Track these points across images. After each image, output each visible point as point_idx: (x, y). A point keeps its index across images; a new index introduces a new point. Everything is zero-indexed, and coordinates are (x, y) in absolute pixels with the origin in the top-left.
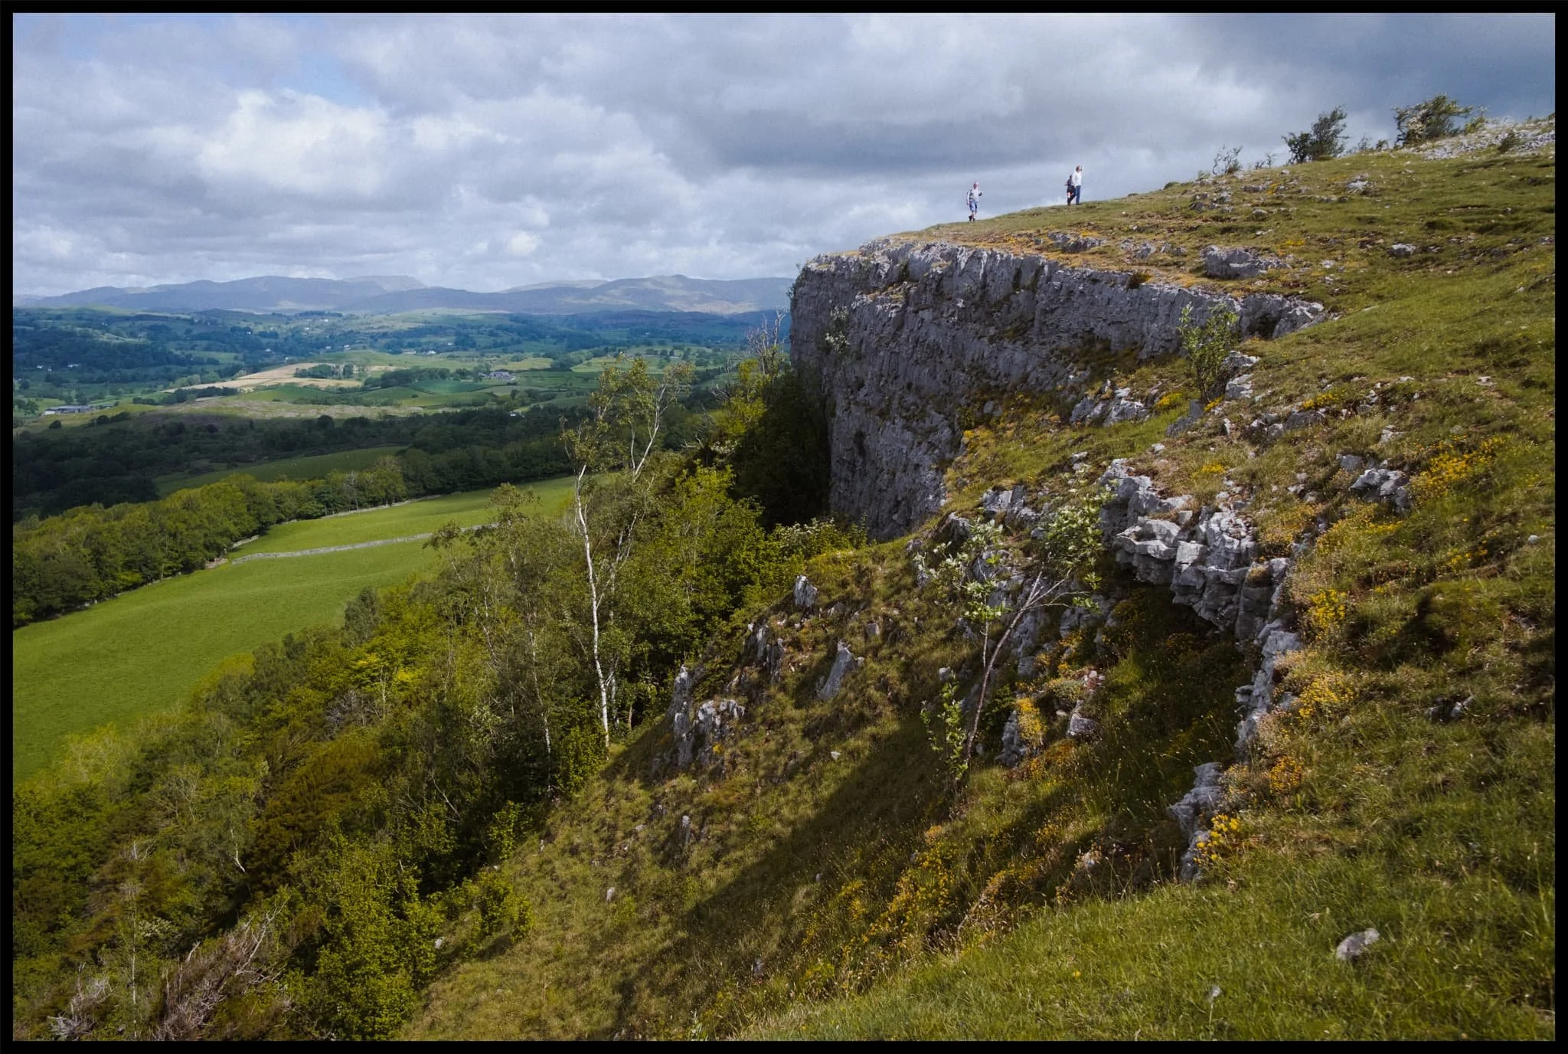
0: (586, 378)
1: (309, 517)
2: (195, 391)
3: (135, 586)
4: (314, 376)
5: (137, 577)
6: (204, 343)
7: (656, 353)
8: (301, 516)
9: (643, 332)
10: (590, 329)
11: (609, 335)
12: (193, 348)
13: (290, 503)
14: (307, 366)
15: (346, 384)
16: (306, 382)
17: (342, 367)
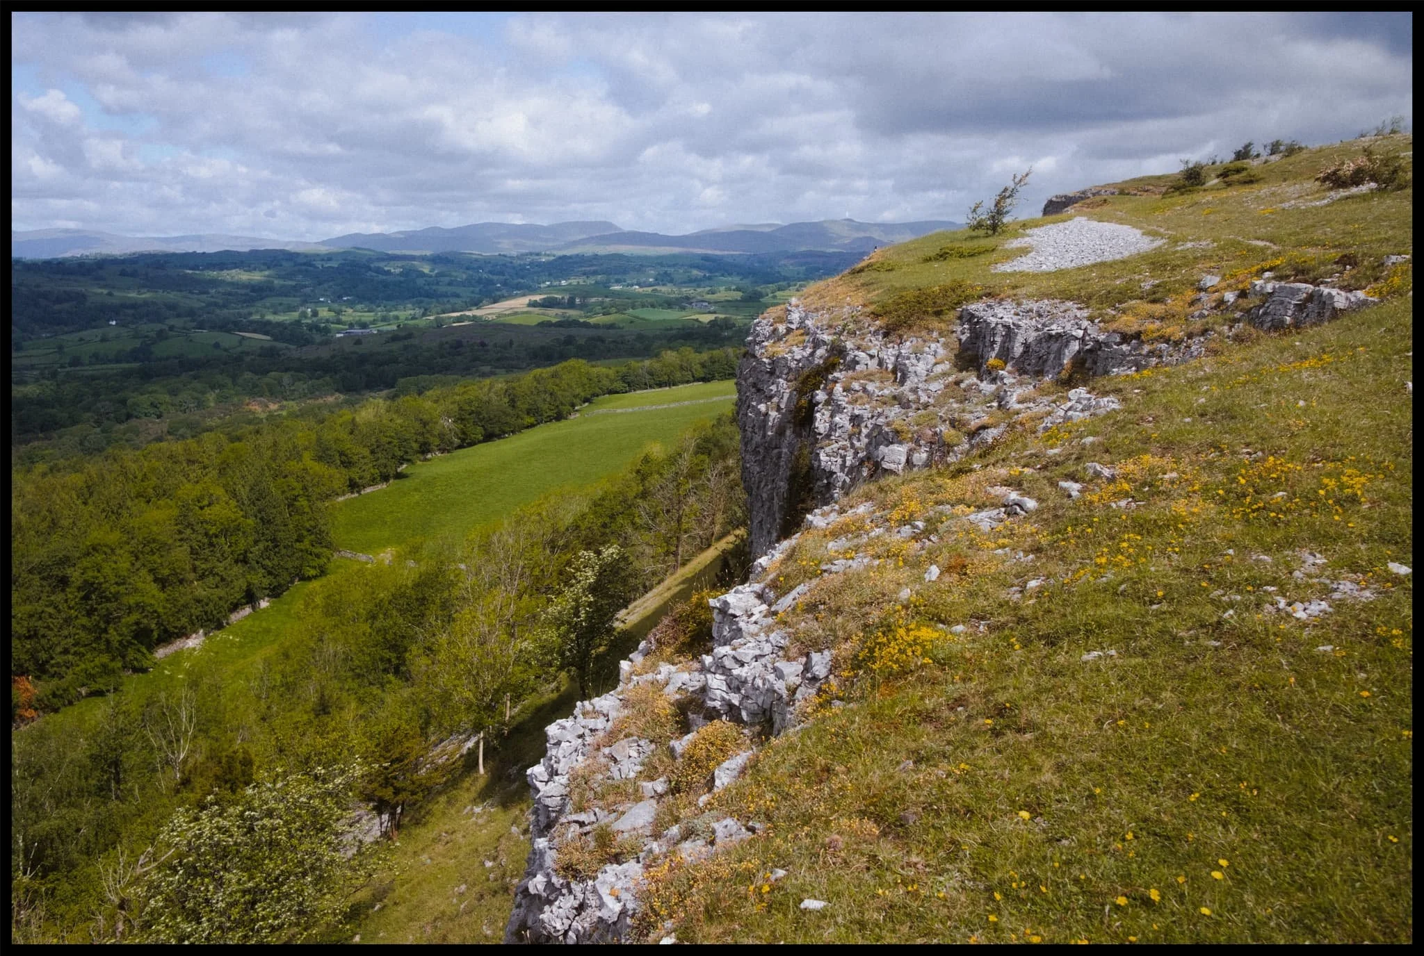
1: (617, 392)
2: (450, 318)
3: (532, 426)
4: (544, 306)
5: (531, 420)
8: (611, 392)
10: (770, 267)
11: (788, 272)
13: (606, 382)
14: (538, 298)
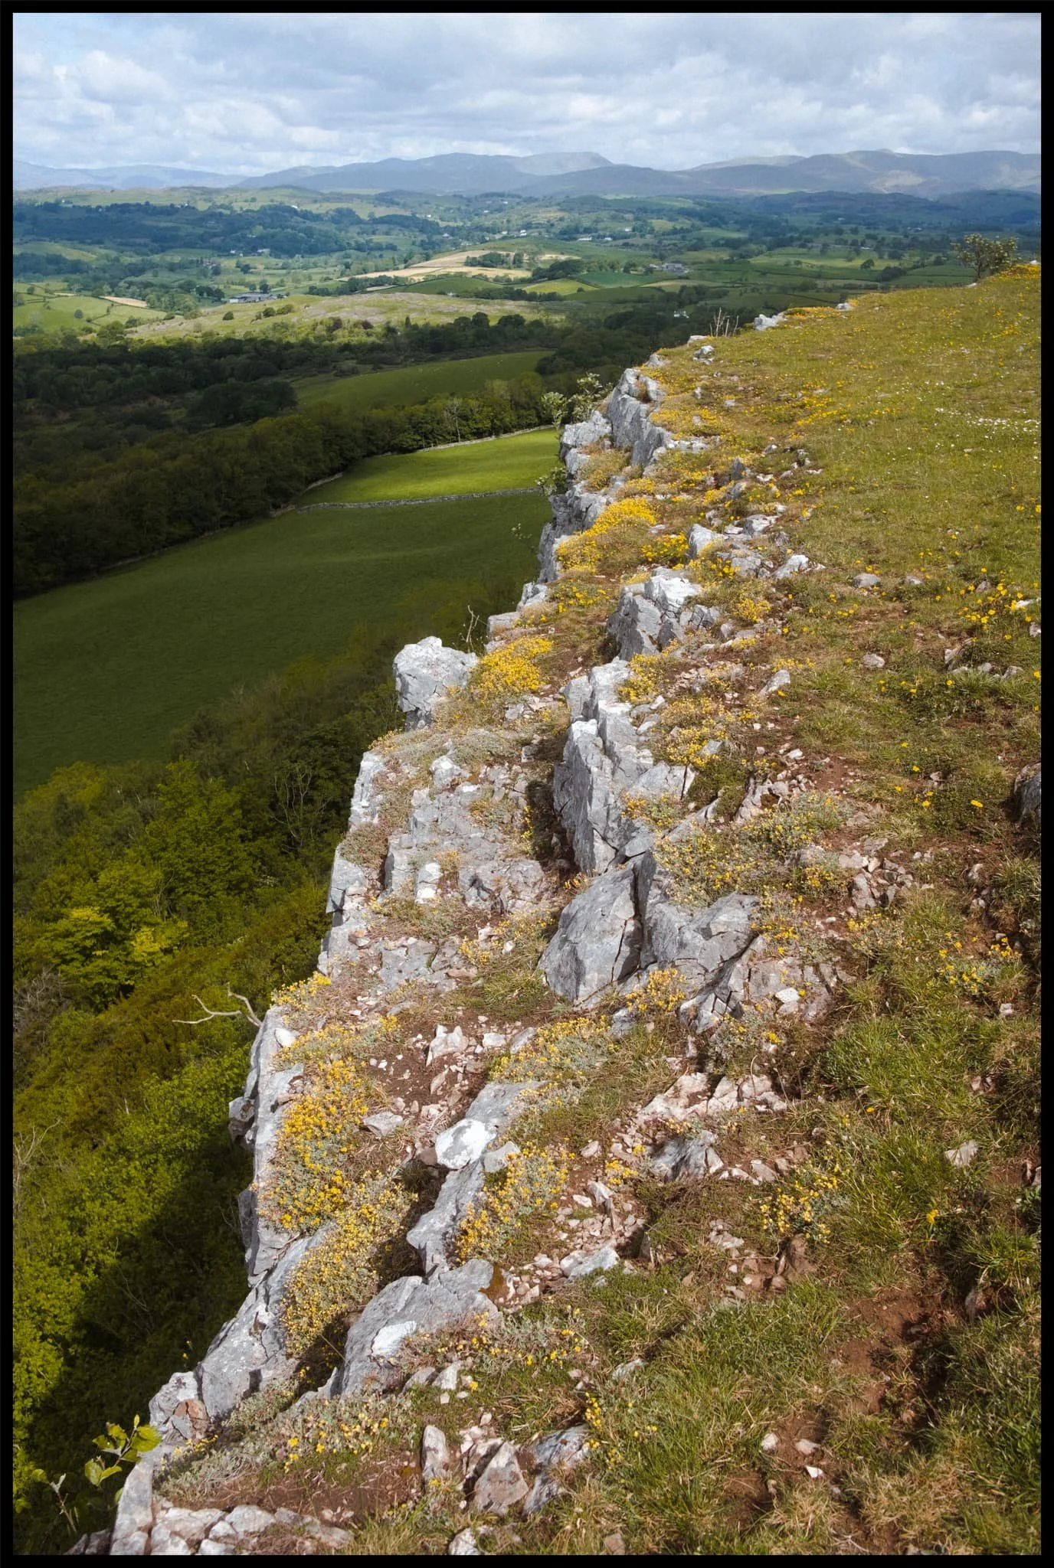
0: (764, 272)
1: (401, 451)
2: (367, 280)
3: (184, 540)
4: (484, 265)
5: (187, 529)
6: (384, 228)
7: (845, 242)
9: (836, 217)
10: (778, 214)
11: (799, 221)
12: (374, 233)
14: (477, 254)
15: (516, 274)
16: (475, 271)
17: (512, 254)
